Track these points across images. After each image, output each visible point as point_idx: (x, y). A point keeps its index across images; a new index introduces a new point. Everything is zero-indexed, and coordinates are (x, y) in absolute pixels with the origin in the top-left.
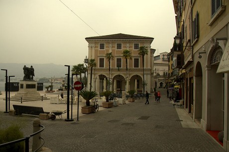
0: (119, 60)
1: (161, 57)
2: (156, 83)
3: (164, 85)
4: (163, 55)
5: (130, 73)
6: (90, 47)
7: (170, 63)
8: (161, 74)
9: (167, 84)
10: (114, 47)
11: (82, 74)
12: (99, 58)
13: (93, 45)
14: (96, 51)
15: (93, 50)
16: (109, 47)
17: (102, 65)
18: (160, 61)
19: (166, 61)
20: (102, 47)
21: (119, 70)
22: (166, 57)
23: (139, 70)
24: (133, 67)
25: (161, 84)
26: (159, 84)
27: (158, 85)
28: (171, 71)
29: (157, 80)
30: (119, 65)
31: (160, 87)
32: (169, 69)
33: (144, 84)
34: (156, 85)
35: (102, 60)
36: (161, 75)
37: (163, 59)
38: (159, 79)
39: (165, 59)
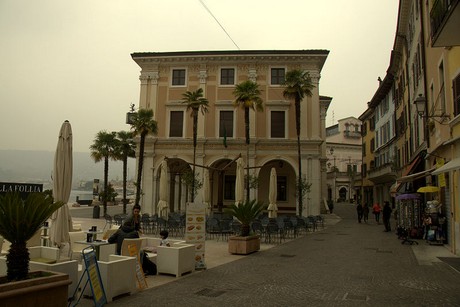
0: (226, 117)
1: (342, 128)
2: (330, 191)
3: (350, 195)
4: (347, 125)
5: (260, 152)
6: (146, 80)
7: (368, 139)
8: (342, 168)
9: (358, 192)
10: (214, 78)
11: (129, 159)
12: (169, 110)
13: (154, 74)
14: (161, 91)
15: (154, 89)
16: (198, 79)
17: (176, 130)
18: (338, 138)
19: (353, 137)
20: (179, 78)
21: (226, 145)
22: (352, 129)
23: (287, 145)
24: (269, 138)
25: (343, 192)
26: (338, 194)
27: (336, 195)
28: (370, 157)
29: (332, 182)
30: (226, 131)
31: (339, 201)
32: (364, 155)
33: (301, 188)
34: (330, 196)
35: (176, 117)
36: (341, 170)
37: (346, 132)
38: (338, 180)
39: (350, 134)
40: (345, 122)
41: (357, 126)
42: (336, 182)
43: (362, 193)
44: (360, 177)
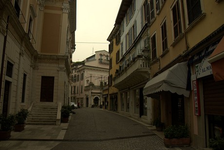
1: (97, 58)
2: (87, 99)
3: (101, 102)
4: (101, 55)
8: (97, 83)
9: (106, 99)
19: (105, 64)
22: (104, 58)
25: (96, 100)
26: (93, 101)
27: (91, 102)
29: (89, 93)
31: (93, 106)
36: (95, 85)
37: (100, 60)
38: (93, 91)
39: (103, 61)
40: (100, 53)
41: (107, 56)
42: (92, 93)
43: (109, 100)
44: (107, 87)
